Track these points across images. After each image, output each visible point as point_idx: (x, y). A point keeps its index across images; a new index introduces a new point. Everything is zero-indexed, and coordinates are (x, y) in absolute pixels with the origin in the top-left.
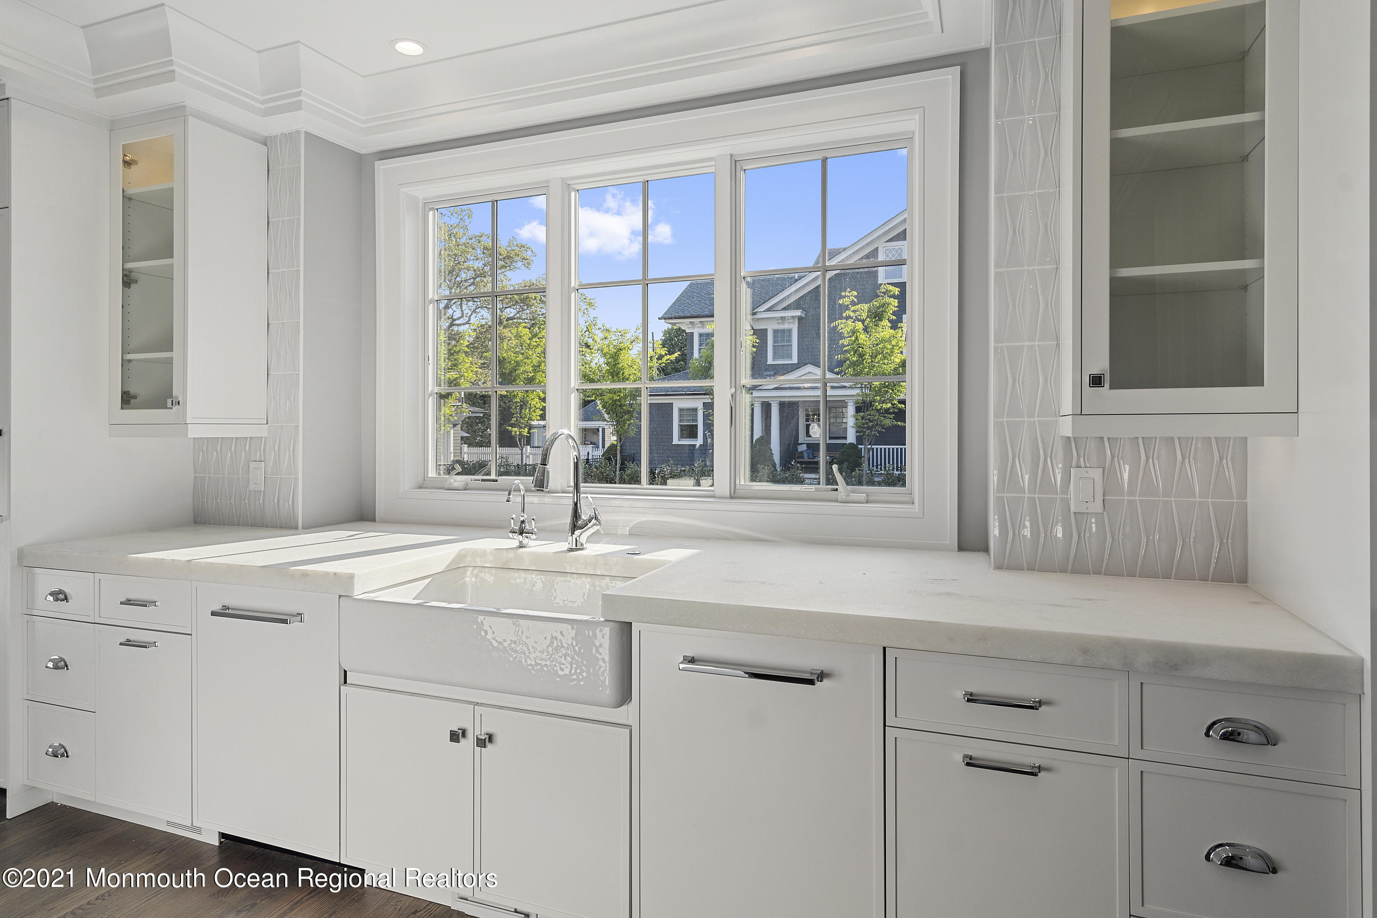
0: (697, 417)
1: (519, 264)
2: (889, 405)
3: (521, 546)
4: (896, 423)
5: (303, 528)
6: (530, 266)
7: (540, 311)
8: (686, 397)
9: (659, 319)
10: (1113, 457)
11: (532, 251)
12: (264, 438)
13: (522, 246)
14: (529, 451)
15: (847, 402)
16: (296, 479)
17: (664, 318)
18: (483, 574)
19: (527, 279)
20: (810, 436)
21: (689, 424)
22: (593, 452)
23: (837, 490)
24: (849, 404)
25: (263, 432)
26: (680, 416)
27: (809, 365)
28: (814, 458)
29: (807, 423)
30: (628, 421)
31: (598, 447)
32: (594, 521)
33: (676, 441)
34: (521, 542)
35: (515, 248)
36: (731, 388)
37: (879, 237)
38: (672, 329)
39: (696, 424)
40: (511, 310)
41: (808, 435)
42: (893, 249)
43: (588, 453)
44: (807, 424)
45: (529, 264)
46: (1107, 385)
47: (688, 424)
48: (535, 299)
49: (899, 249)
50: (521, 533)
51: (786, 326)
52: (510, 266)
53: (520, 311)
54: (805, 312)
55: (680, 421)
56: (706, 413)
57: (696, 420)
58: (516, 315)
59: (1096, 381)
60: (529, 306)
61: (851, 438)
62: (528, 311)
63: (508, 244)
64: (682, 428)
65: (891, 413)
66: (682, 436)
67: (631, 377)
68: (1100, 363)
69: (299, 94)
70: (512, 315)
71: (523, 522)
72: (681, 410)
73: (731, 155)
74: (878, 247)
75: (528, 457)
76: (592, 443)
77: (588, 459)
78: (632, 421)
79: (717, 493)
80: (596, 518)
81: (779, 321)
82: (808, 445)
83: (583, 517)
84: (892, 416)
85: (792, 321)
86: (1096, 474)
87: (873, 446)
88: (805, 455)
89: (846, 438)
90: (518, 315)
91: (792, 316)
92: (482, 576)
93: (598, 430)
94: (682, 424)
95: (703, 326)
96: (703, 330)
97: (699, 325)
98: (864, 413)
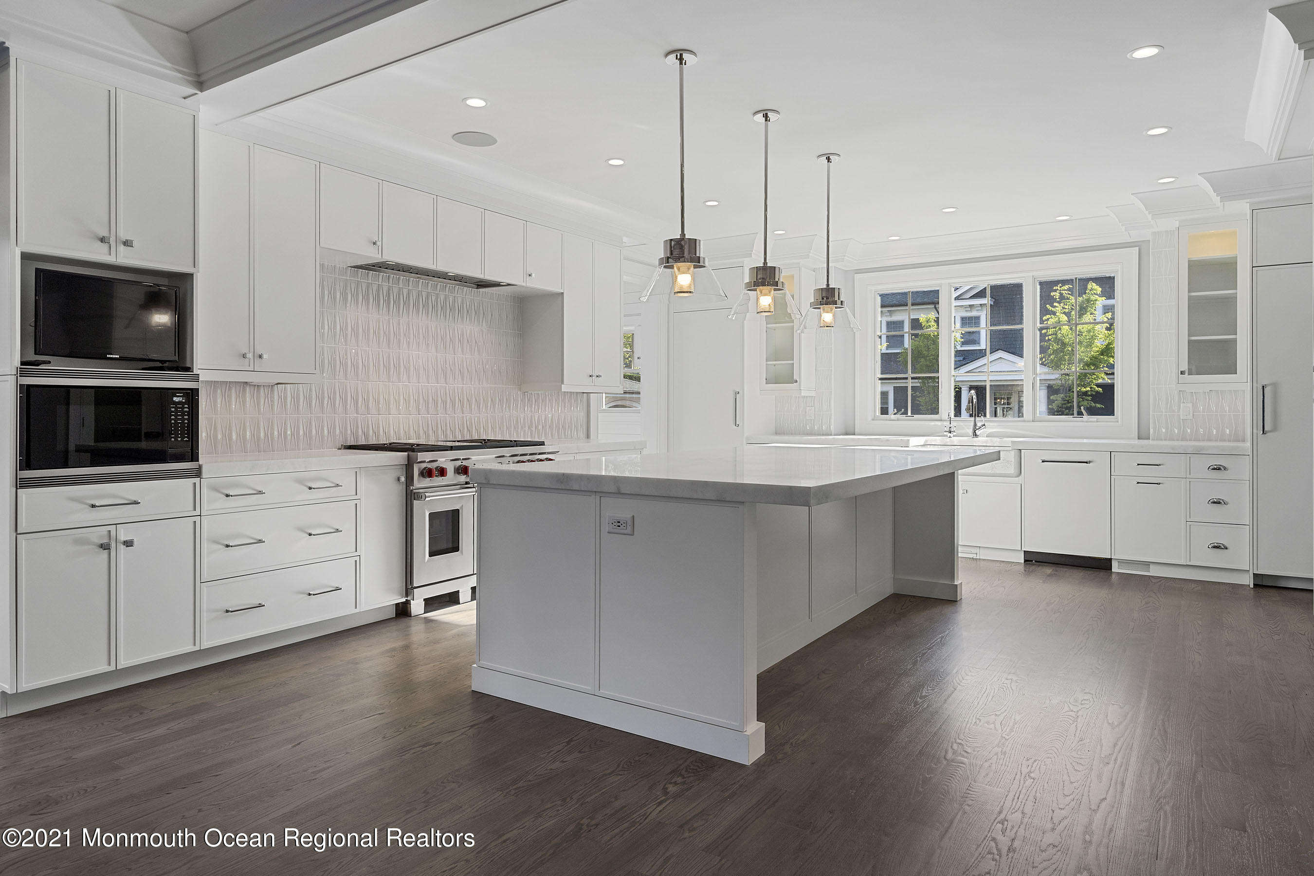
2: (1088, 389)
4: (1093, 405)
5: (834, 435)
10: (1196, 399)
12: (814, 397)
16: (831, 414)
27: (1000, 351)
36: (1033, 375)
46: (1187, 374)
50: (950, 432)
51: (974, 313)
54: (994, 300)
56: (914, 395)
59: (1182, 373)
65: (1089, 396)
68: (1185, 367)
69: (845, 256)
71: (950, 427)
73: (1033, 276)
81: (967, 309)
83: (979, 425)
84: (1089, 398)
85: (980, 308)
86: (1190, 405)
91: (980, 304)
95: (891, 316)
96: (891, 319)
97: (887, 314)
98: (1059, 395)
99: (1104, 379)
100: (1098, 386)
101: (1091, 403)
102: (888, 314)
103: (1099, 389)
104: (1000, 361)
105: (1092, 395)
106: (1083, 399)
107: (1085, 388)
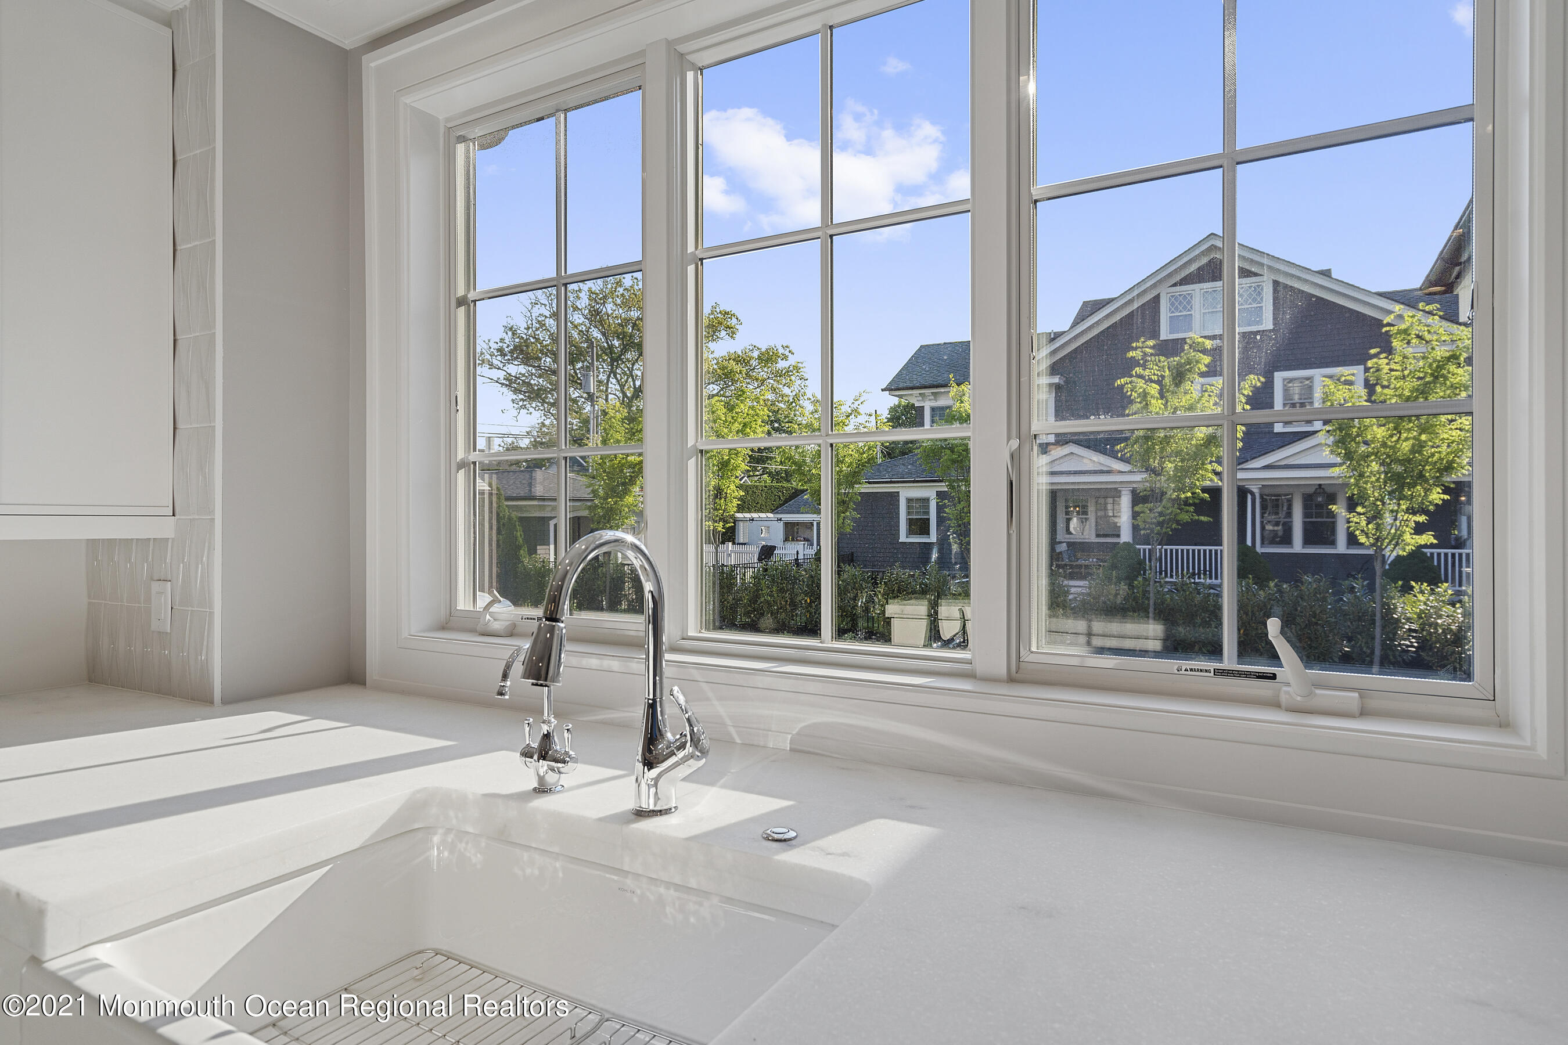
0: (929, 509)
1: (723, 333)
2: (1189, 494)
3: (542, 789)
4: (1197, 518)
5: (225, 702)
6: (734, 336)
7: (746, 387)
8: (915, 484)
9: (882, 390)
11: (737, 319)
12: (170, 541)
13: (725, 312)
14: (730, 549)
15: (1120, 491)
16: (211, 614)
17: (888, 389)
18: (463, 845)
19: (732, 351)
20: (1070, 533)
21: (920, 517)
22: (804, 550)
23: (1273, 677)
24: (1123, 493)
25: (166, 529)
26: (908, 507)
28: (1077, 561)
29: (1067, 517)
30: (844, 513)
31: (812, 545)
32: (689, 749)
33: (903, 538)
34: (541, 779)
35: (719, 315)
36: (1009, 439)
37: (1160, 281)
38: (899, 406)
39: (927, 517)
40: (715, 386)
41: (1068, 532)
42: (1180, 295)
43: (797, 552)
44: (1067, 519)
45: (733, 333)
47: (918, 517)
48: (741, 373)
49: (1189, 294)
50: (543, 756)
52: (713, 336)
53: (723, 388)
55: (909, 513)
57: (928, 513)
58: (720, 391)
60: (734, 381)
61: (1126, 536)
62: (733, 388)
63: (710, 312)
64: (911, 522)
65: (1190, 505)
66: (911, 532)
67: (847, 459)
70: (715, 392)
71: (547, 735)
72: (909, 500)
74: (1159, 294)
75: (730, 555)
76: (805, 540)
77: (797, 560)
78: (848, 514)
79: (980, 668)
80: (695, 741)
82: (1069, 544)
83: (669, 736)
84: (1192, 509)
87: (1165, 547)
88: (1065, 556)
89: (1118, 536)
90: (722, 392)
92: (462, 850)
93: (812, 524)
94: (910, 517)
95: (936, 399)
96: (936, 404)
97: (930, 398)
98: (1146, 505)
99: (1211, 480)
100: (1204, 490)
101: (1192, 515)
102: (933, 397)
103: (1206, 495)
104: (1071, 457)
105: (1194, 504)
106: (1180, 510)
107: (1184, 493)
